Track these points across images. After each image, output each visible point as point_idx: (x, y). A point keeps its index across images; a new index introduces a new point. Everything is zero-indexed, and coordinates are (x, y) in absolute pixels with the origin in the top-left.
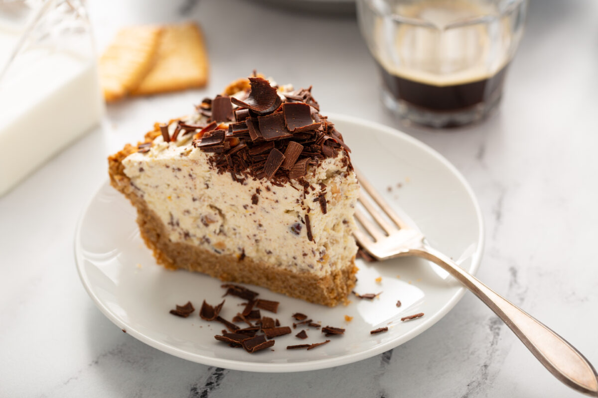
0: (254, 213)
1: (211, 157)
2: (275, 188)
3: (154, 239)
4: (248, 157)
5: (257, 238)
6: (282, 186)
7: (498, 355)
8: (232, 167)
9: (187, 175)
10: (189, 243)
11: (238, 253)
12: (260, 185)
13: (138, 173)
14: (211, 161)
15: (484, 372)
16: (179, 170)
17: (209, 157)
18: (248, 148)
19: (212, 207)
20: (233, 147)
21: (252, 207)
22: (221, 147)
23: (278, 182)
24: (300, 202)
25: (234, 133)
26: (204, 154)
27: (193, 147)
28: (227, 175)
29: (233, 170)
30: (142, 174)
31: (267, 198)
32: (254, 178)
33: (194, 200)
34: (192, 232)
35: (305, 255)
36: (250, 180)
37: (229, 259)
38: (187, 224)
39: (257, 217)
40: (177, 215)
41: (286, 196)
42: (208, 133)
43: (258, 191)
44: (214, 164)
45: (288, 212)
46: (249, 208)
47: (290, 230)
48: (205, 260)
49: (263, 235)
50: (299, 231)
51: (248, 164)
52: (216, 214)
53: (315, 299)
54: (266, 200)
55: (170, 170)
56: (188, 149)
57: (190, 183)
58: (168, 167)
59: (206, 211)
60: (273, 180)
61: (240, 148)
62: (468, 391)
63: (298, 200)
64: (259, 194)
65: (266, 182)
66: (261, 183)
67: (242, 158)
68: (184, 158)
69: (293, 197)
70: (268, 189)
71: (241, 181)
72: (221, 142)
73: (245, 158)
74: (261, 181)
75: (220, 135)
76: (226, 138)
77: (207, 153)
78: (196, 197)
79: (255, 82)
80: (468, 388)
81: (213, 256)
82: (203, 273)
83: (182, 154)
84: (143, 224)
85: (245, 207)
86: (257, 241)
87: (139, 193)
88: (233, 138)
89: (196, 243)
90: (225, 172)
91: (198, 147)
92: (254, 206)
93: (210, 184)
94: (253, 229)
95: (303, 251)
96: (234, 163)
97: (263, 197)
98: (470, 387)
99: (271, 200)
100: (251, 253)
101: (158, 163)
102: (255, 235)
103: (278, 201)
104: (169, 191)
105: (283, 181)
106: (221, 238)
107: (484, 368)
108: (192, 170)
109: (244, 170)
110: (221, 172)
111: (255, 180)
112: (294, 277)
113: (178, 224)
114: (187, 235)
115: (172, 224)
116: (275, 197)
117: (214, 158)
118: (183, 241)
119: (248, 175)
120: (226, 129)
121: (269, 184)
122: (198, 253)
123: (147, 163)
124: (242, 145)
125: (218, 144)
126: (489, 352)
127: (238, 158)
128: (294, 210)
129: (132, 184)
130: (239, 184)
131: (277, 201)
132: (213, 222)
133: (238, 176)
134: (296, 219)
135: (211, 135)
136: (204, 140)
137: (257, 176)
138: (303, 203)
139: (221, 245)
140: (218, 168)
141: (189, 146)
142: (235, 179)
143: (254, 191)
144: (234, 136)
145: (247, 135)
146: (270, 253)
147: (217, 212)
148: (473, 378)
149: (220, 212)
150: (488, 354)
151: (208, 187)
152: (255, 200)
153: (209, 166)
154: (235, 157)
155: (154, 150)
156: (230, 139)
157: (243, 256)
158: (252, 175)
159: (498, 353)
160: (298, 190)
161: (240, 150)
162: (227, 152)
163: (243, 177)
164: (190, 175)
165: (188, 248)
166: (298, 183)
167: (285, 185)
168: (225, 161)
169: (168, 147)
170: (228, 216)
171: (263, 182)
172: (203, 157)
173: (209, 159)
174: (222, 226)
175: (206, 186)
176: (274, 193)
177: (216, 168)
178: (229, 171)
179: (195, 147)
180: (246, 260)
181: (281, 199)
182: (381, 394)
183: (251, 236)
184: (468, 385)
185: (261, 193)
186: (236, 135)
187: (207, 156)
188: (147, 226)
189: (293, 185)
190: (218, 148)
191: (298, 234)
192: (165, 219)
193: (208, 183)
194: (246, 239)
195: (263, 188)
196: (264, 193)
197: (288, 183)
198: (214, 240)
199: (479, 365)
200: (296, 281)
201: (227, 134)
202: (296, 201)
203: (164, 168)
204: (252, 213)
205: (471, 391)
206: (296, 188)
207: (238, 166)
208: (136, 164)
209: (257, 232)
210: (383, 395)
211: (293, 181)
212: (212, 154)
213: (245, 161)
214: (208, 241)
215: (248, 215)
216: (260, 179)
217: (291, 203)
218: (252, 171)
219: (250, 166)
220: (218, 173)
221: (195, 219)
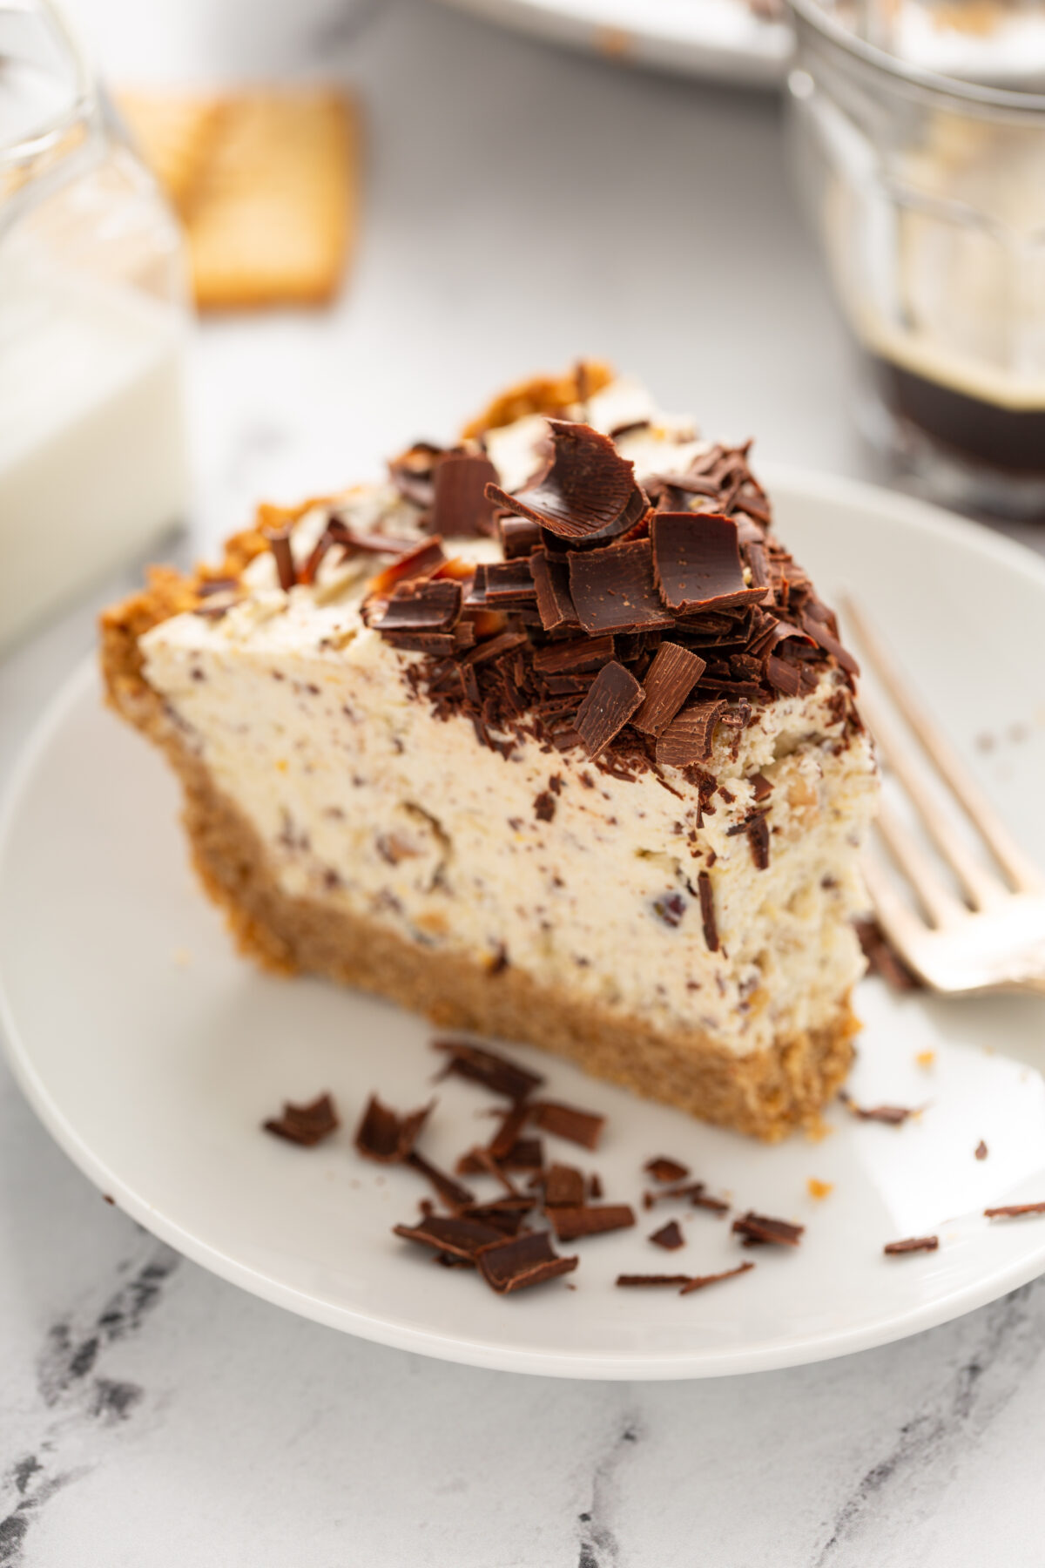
0: (541, 845)
1: (414, 666)
2: (606, 782)
3: (230, 877)
4: (528, 676)
5: (548, 917)
6: (632, 779)
8: (475, 705)
9: (337, 708)
10: (338, 903)
11: (486, 953)
12: (563, 769)
13: (185, 682)
14: (412, 676)
16: (314, 690)
17: (405, 666)
18: (530, 649)
19: (411, 808)
20: (483, 639)
21: (534, 828)
22: (447, 641)
23: (617, 767)
24: (685, 832)
25: (490, 597)
26: (391, 653)
27: (359, 621)
28: (461, 727)
29: (478, 713)
30: (200, 688)
31: (582, 808)
32: (543, 744)
33: (358, 782)
34: (346, 871)
35: (693, 986)
36: (531, 749)
37: (459, 966)
38: (331, 847)
39: (555, 855)
40: (304, 819)
41: (641, 810)
42: (410, 584)
43: (556, 783)
44: (423, 687)
45: (645, 854)
46: (524, 829)
47: (651, 910)
48: (386, 958)
49: (564, 910)
50: (677, 918)
51: (526, 700)
52: (423, 832)
53: (718, 1113)
54: (580, 814)
55: (282, 691)
56: (345, 629)
57: (346, 732)
58: (278, 676)
59: (389, 818)
60: (603, 759)
61: (507, 646)
63: (678, 826)
64: (559, 792)
65: (581, 761)
66: (566, 762)
67: (511, 679)
68: (330, 655)
69: (664, 814)
70: (587, 782)
71: (506, 750)
72: (448, 624)
73: (519, 680)
74: (566, 755)
75: (442, 599)
76: (463, 609)
77: (402, 653)
78: (362, 774)
79: (569, 436)
81: (410, 950)
83: (325, 643)
84: (200, 830)
85: (515, 824)
86: (546, 926)
87: (190, 741)
88: (486, 610)
89: (359, 904)
90: (456, 715)
91: (376, 629)
92: (542, 824)
93: (408, 741)
94: (533, 890)
95: (689, 975)
96: (482, 692)
97: (570, 805)
99: (595, 815)
100: (524, 955)
101: (251, 663)
102: (540, 910)
103: (618, 820)
104: (282, 748)
105: (634, 765)
106: (438, 903)
108: (353, 695)
109: (515, 717)
110: (442, 713)
111: (546, 750)
112: (656, 1041)
113: (306, 845)
114: (332, 879)
115: (286, 840)
116: (607, 809)
117: (422, 669)
118: (319, 894)
119: (526, 735)
120: (463, 576)
121: (592, 769)
122: (365, 936)
123: (217, 657)
124: (514, 639)
125: (437, 629)
127: (497, 677)
128: (666, 854)
129: (168, 712)
130: (498, 756)
131: (613, 821)
132: (411, 853)
133: (494, 734)
134: (671, 880)
135: (418, 595)
136: (394, 610)
137: (554, 739)
138: (693, 837)
139: (435, 922)
140: (433, 700)
141: (345, 616)
142: (485, 740)
143: (542, 784)
144: (490, 606)
145: (530, 606)
146: (584, 963)
147: (427, 826)
149: (436, 825)
151: (400, 748)
152: (545, 808)
153: (406, 689)
154: (489, 674)
155: (238, 618)
156: (474, 615)
157: (500, 964)
158: (537, 732)
160: (681, 797)
161: (506, 651)
162: (463, 654)
163: (509, 737)
164: (347, 711)
165: (335, 918)
166: (680, 774)
167: (641, 777)
168: (456, 682)
169: (285, 609)
170: (461, 841)
171: (574, 759)
172: (390, 663)
173: (408, 672)
174: (442, 867)
175: (393, 747)
176: (606, 797)
177: (426, 700)
178: (468, 714)
179: (366, 623)
180: (510, 974)
181: (624, 815)
183: (529, 911)
185: (564, 790)
186: (497, 602)
187: (400, 660)
188: (210, 838)
189: (666, 780)
190: (437, 642)
191: (672, 924)
192: (267, 826)
193: (401, 737)
194: (512, 916)
195: (570, 777)
196: (572, 793)
197: (650, 771)
198: (417, 905)
200: (663, 1054)
201: (470, 600)
202: (673, 829)
203: (268, 680)
204: (534, 845)
206: (673, 791)
207: (496, 704)
208: (179, 654)
209: (546, 901)
211: (667, 768)
212: (416, 657)
213: (520, 690)
214: (395, 905)
215: (521, 846)
216: (563, 750)
217: (658, 830)
218: (538, 723)
219: (535, 707)
220: (433, 715)
221: (359, 836)
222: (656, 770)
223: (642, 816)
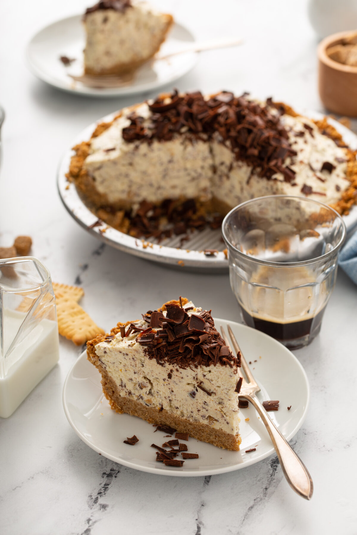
0: (169, 384)
1: (145, 349)
2: (181, 370)
3: (110, 394)
4: (167, 351)
5: (170, 398)
6: (185, 369)
7: (274, 483)
8: (156, 356)
9: (131, 358)
10: (131, 398)
11: (159, 407)
12: (173, 368)
13: (103, 354)
14: (145, 351)
15: (265, 492)
16: (127, 355)
17: (144, 349)
18: (167, 345)
19: (145, 378)
20: (158, 344)
21: (168, 380)
22: (151, 344)
23: (183, 367)
24: (195, 378)
25: (160, 336)
26: (141, 347)
27: (136, 342)
28: (154, 361)
29: (157, 358)
30: (106, 355)
31: (177, 376)
32: (169, 363)
33: (135, 373)
34: (133, 392)
35: (199, 411)
36: (167, 364)
37: (153, 410)
38: (130, 387)
39: (172, 386)
40: (125, 381)
41: (187, 375)
42: (145, 334)
43: (172, 371)
44: (147, 353)
45: (188, 384)
46: (166, 381)
47: (189, 395)
48: (140, 409)
49: (174, 397)
50: (194, 396)
51: (167, 355)
52: (147, 383)
53: (202, 439)
54: (176, 377)
55: (121, 355)
56: (133, 343)
57: (133, 363)
58: (121, 352)
59: (140, 379)
60: (180, 366)
61: (163, 345)
62: (254, 503)
63: (194, 377)
64: (172, 373)
65: (176, 366)
66: (173, 367)
67: (163, 351)
68: (130, 348)
69: (192, 375)
70: (177, 370)
71: (162, 365)
72: (152, 341)
73: (165, 351)
74: (173, 365)
75: (152, 337)
76: (155, 338)
77: (143, 347)
78: (136, 372)
79: (170, 307)
80: (254, 502)
81: (144, 407)
82: (138, 417)
83: (129, 345)
84: (105, 384)
85: (164, 380)
86: (170, 400)
87: (104, 366)
88: (159, 338)
89: (135, 398)
90: (153, 358)
91: (139, 342)
92: (169, 379)
93: (144, 364)
94: (168, 393)
95: (197, 408)
96: (158, 354)
97: (174, 375)
98: (255, 501)
99: (179, 377)
100: (166, 407)
101: (116, 350)
102: (169, 397)
103: (183, 377)
104: (121, 366)
105: (186, 366)
106: (150, 397)
107: (265, 490)
108: (134, 355)
109: (164, 358)
110: (151, 358)
111: (169, 364)
112: (191, 424)
113: (125, 386)
114: (130, 393)
115: (121, 386)
116: (181, 375)
117: (147, 350)
118: (127, 396)
119: (166, 361)
120: (155, 333)
121: (178, 367)
122: (136, 405)
123: (109, 349)
124: (164, 343)
125: (150, 342)
126: (269, 480)
127: (161, 351)
128: (192, 383)
129: (100, 360)
130: (161, 366)
131: (182, 378)
132: (145, 387)
133: (160, 362)
134: (193, 388)
135: (147, 336)
136: (142, 338)
137: (171, 363)
138: (197, 379)
139: (149, 401)
140: (149, 356)
141: (134, 341)
142: (158, 363)
143: (169, 371)
144: (160, 338)
145: (167, 337)
146: (177, 408)
147: (148, 381)
148: (258, 495)
149: (150, 381)
150: (268, 482)
151: (143, 366)
152: (170, 376)
153: (144, 354)
154: (159, 350)
155: (114, 342)
156: (157, 339)
157: (162, 409)
158: (168, 361)
159: (274, 481)
160: (194, 371)
161: (162, 346)
162: (155, 346)
163: (163, 362)
164: (133, 359)
165: (130, 401)
166: (194, 367)
167: (187, 368)
168: (153, 352)
169: (122, 340)
170: (154, 384)
171: (175, 366)
172: (141, 349)
173: (144, 350)
174: (150, 390)
175: (142, 365)
176: (181, 373)
177: (148, 356)
178: (155, 358)
179: (137, 342)
180: (163, 411)
181: (184, 376)
182: (202, 503)
183: (167, 397)
184: (255, 500)
185: (173, 372)
186: (161, 337)
187: (143, 348)
188: (107, 386)
189: (192, 368)
190: (150, 344)
191: (194, 397)
192: (118, 383)
193: (143, 363)
194: (164, 399)
195: (174, 369)
196: (175, 373)
197: (188, 367)
198: (146, 397)
199: (262, 488)
200: (192, 427)
201: (156, 336)
202: (193, 378)
203: (118, 353)
204: (168, 384)
205: (256, 504)
206: (193, 370)
207: (161, 356)
208: (102, 349)
209: (170, 395)
210: (203, 504)
211: (191, 366)
212: (146, 347)
213: (165, 353)
214: (142, 398)
215: (165, 384)
216: (173, 364)
217: (191, 379)
218: (168, 359)
219: (168, 356)
220: (149, 359)
221: (135, 384)
222: (189, 367)
223: (187, 376)
